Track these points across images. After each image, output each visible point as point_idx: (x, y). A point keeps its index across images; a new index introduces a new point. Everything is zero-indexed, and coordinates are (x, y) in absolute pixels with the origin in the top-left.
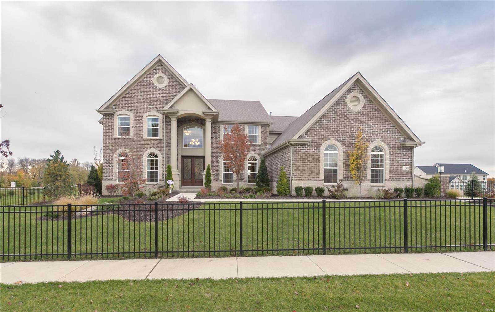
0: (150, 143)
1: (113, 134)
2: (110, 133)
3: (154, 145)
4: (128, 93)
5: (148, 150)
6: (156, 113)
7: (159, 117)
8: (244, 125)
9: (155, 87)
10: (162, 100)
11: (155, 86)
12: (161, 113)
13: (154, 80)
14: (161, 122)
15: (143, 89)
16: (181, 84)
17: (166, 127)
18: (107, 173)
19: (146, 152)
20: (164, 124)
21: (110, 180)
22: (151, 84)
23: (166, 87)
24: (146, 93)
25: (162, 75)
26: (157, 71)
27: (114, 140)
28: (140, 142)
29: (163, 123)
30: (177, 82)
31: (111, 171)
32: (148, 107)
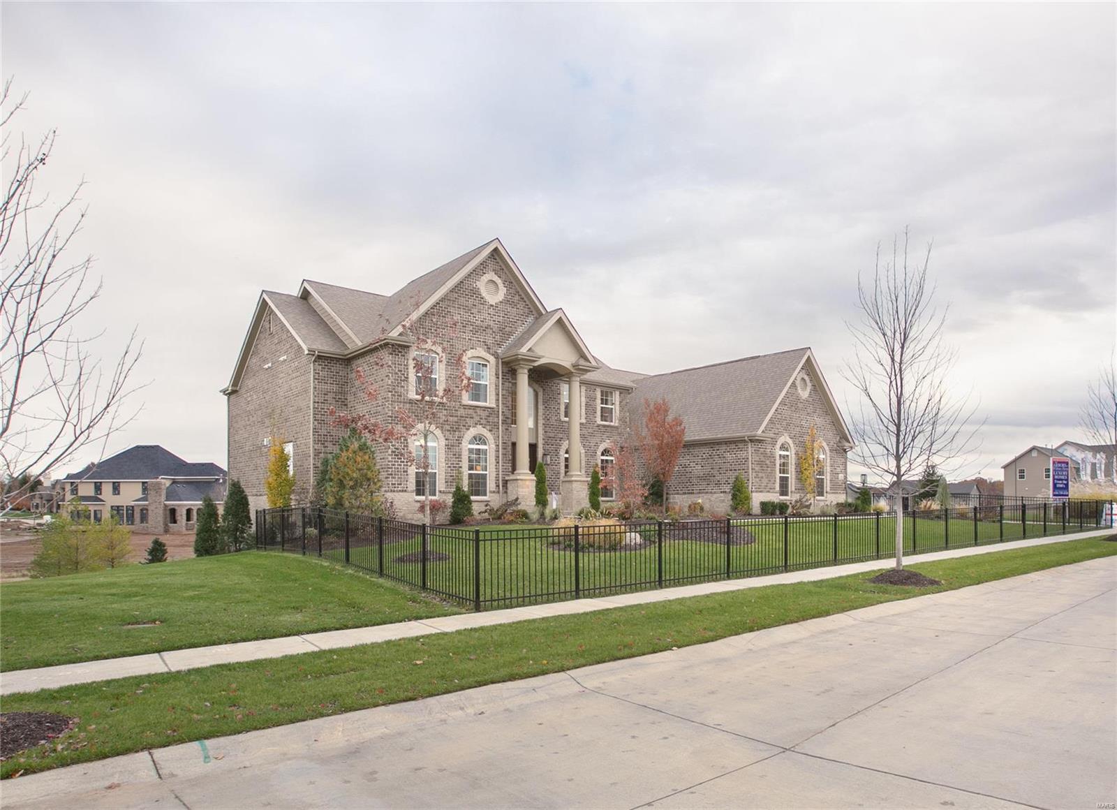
0: (474, 415)
1: (407, 390)
2: (402, 387)
3: (481, 419)
4: (436, 306)
5: (471, 429)
6: (485, 353)
7: (489, 362)
8: (595, 387)
9: (483, 301)
10: (495, 328)
11: (482, 298)
12: (493, 355)
13: (482, 284)
14: (494, 374)
15: (462, 300)
16: (525, 302)
17: (502, 384)
18: (397, 476)
19: (469, 432)
20: (498, 378)
21: (403, 491)
22: (475, 293)
23: (501, 302)
24: (468, 309)
25: (496, 278)
26: (485, 268)
27: (410, 403)
28: (457, 410)
29: (497, 375)
30: (519, 295)
31: (404, 472)
32: (470, 340)
